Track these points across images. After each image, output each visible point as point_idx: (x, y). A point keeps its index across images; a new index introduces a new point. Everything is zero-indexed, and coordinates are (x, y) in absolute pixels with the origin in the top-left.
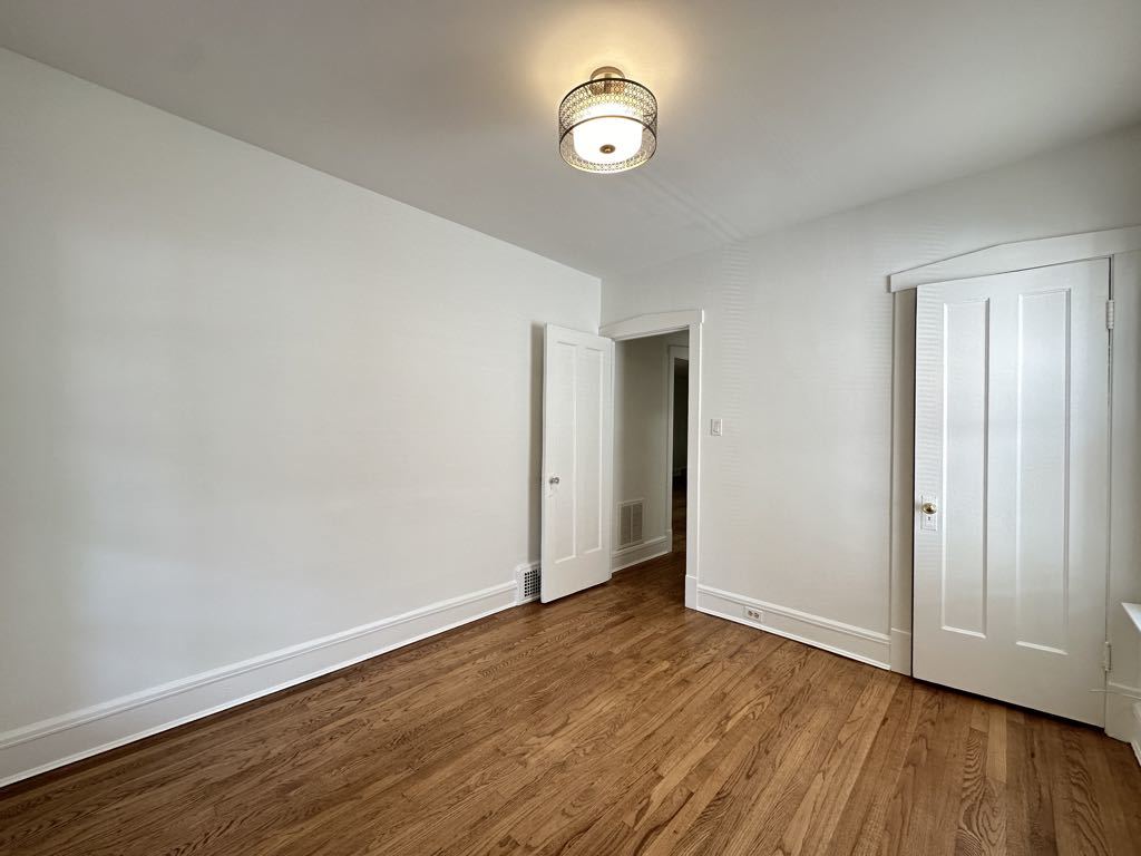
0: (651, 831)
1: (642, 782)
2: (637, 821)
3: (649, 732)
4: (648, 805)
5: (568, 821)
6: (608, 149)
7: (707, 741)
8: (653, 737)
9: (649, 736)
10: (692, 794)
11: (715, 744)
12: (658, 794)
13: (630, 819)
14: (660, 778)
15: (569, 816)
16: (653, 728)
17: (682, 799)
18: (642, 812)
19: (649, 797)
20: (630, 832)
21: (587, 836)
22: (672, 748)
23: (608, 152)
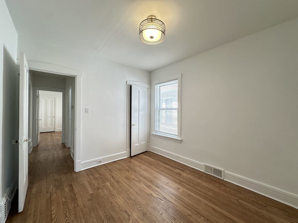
2: (163, 200)
6: (152, 37)
7: (141, 184)
8: (137, 192)
14: (151, 194)
18: (160, 199)
20: (166, 202)
22: (142, 190)
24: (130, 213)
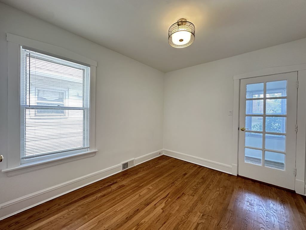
0: (165, 198)
1: (167, 207)
2: (168, 199)
3: (164, 225)
4: (166, 202)
5: (183, 199)
6: (181, 40)
7: (145, 222)
9: (164, 223)
10: (155, 205)
11: (142, 221)
12: (163, 205)
13: (169, 200)
14: (162, 209)
15: (183, 200)
16: (162, 227)
17: (157, 204)
18: (167, 201)
19: (165, 204)
20: (169, 198)
21: (178, 197)
22: (157, 218)
23: (181, 41)
24: (196, 224)
